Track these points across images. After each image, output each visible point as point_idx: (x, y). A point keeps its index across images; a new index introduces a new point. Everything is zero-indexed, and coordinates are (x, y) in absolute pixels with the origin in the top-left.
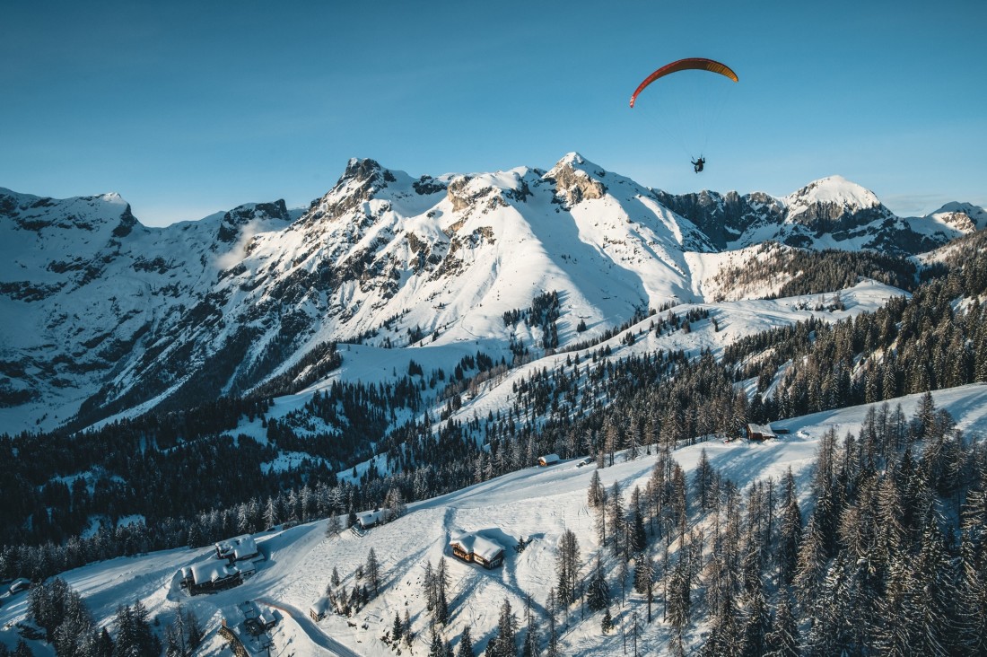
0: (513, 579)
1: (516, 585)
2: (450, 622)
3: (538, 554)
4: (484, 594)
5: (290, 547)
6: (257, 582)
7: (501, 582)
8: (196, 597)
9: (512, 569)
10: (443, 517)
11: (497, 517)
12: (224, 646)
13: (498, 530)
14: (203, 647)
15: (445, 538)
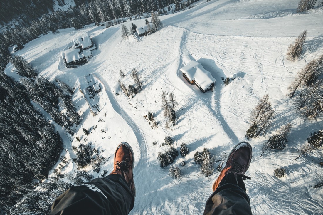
0: (218, 105)
1: (219, 111)
2: (177, 123)
3: (238, 90)
4: (198, 113)
5: (107, 42)
6: (93, 62)
7: (209, 106)
8: (69, 69)
9: (218, 97)
10: (180, 39)
11: (213, 48)
12: (82, 97)
13: (213, 61)
14: (75, 96)
15: (179, 61)
